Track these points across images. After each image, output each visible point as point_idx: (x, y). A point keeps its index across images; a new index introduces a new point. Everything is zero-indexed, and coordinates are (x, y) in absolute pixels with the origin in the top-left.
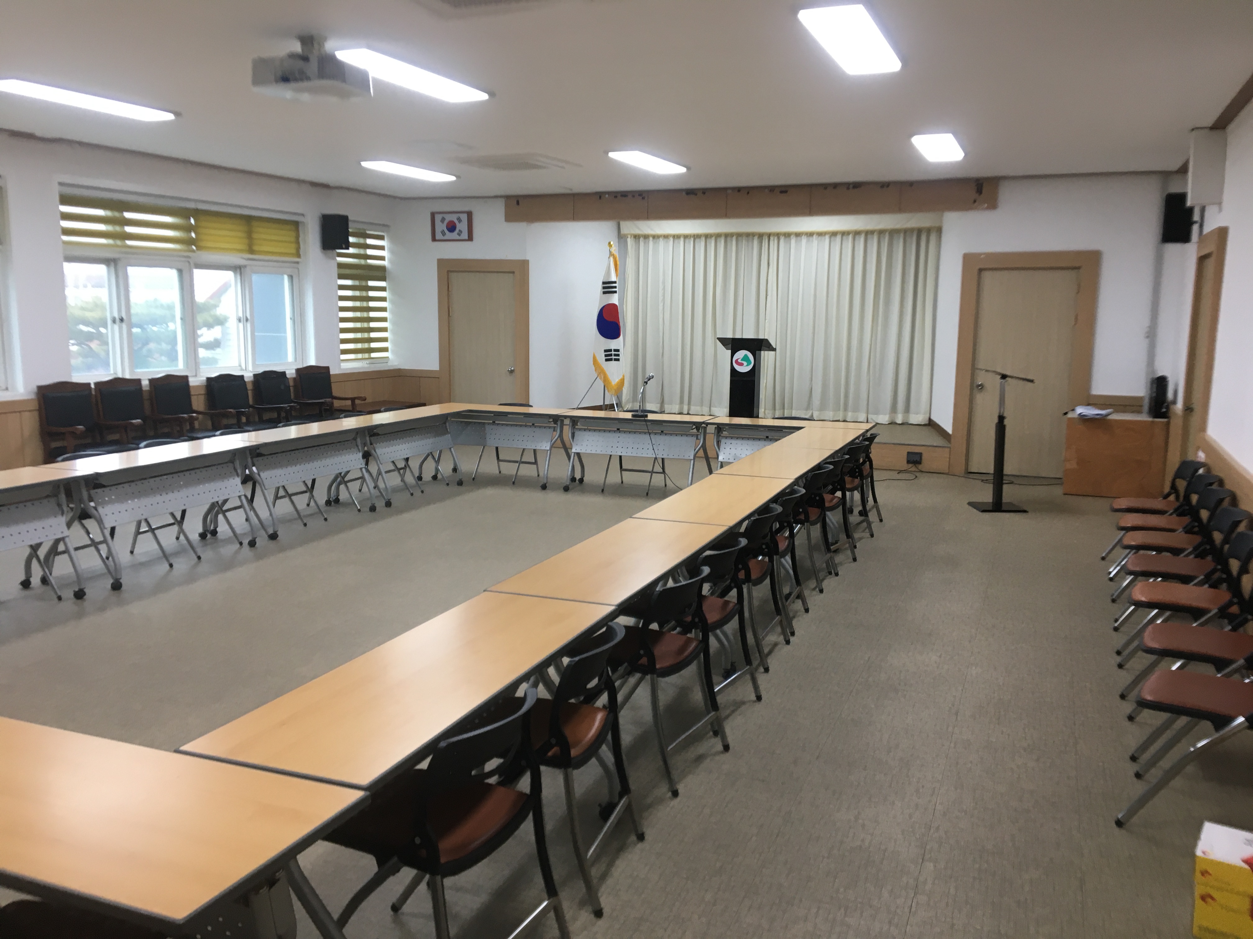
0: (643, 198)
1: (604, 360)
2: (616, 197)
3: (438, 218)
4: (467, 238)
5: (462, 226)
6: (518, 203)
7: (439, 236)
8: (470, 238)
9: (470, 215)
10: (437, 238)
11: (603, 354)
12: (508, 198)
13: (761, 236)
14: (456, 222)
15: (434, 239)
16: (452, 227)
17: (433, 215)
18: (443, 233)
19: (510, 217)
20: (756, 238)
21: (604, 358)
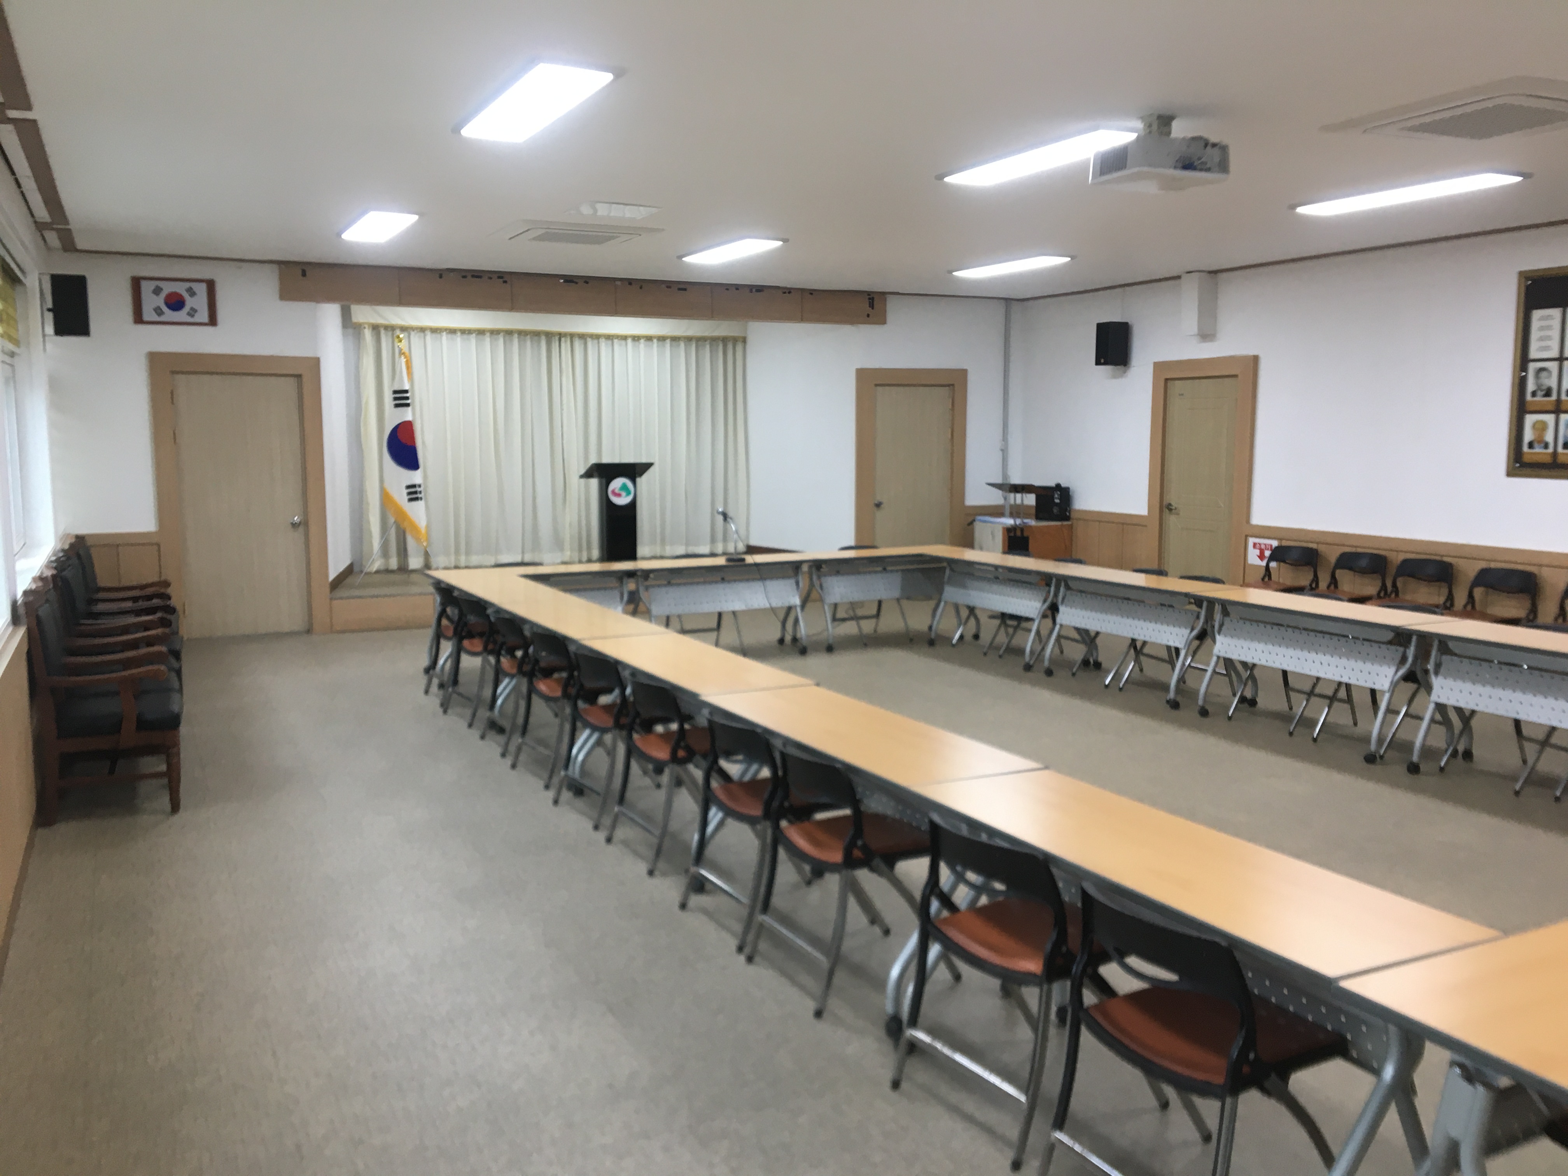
0: (505, 282)
1: (406, 500)
2: (464, 277)
3: (147, 288)
4: (206, 319)
5: (199, 302)
6: (304, 274)
7: (148, 314)
8: (213, 321)
9: (211, 285)
10: (146, 318)
11: (405, 491)
12: (284, 266)
13: (549, 335)
14: (186, 295)
15: (139, 319)
16: (176, 303)
17: (136, 283)
18: (158, 311)
19: (287, 293)
20: (543, 338)
21: (406, 498)
